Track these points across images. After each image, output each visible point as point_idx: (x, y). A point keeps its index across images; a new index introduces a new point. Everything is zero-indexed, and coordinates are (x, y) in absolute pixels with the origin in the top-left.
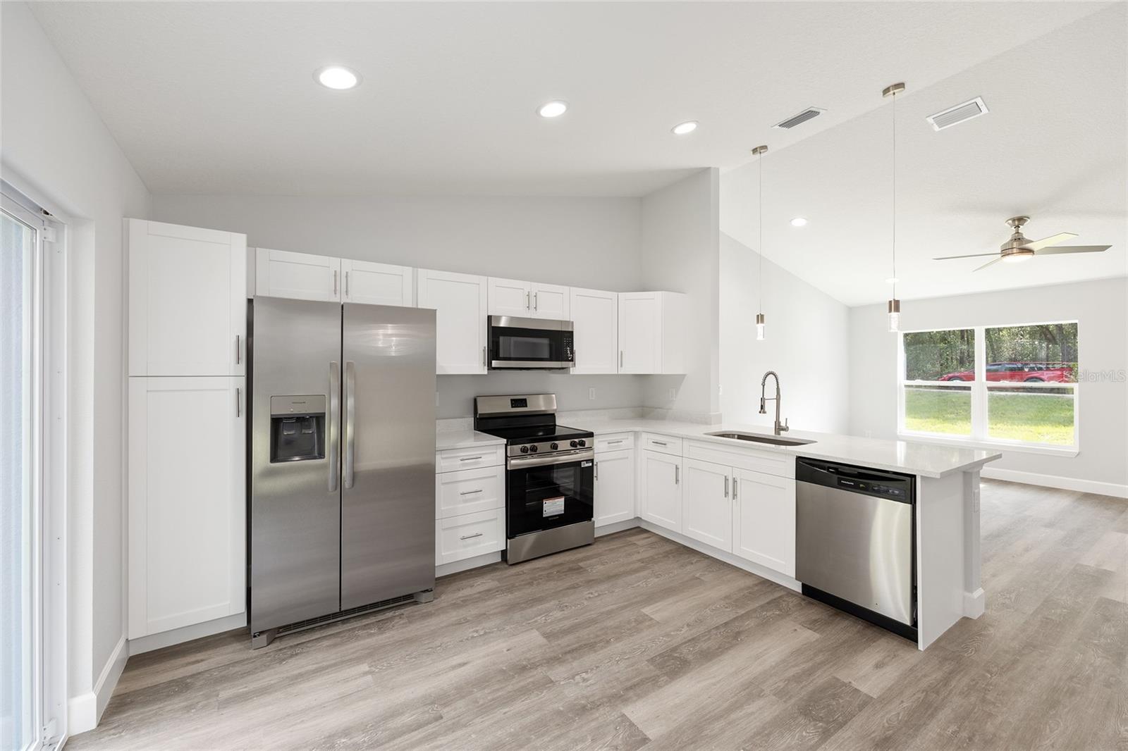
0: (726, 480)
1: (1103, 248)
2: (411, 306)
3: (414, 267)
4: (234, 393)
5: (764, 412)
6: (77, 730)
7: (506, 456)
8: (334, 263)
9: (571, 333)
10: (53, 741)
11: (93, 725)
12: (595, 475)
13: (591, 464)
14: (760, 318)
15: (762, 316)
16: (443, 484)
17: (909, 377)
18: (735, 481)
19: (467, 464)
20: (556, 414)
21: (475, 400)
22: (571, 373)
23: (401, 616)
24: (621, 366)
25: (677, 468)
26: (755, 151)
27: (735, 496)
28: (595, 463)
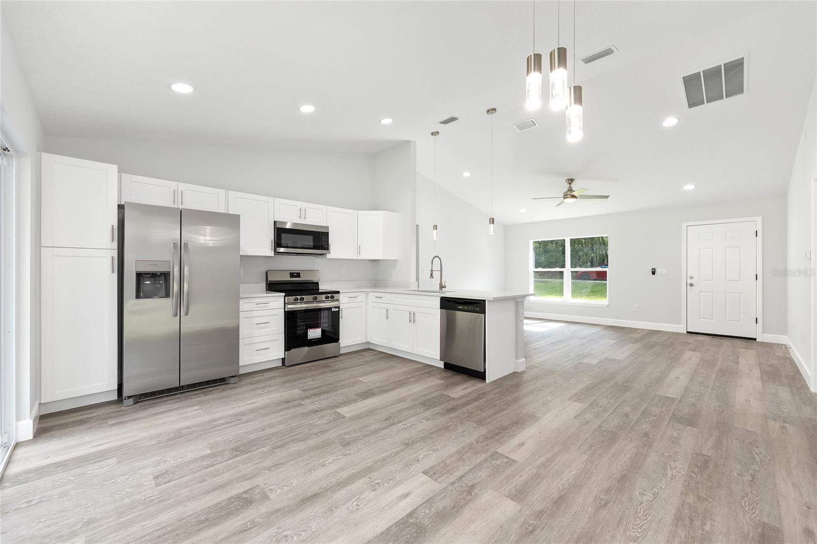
0: (410, 313)
1: (607, 197)
2: (224, 212)
3: (226, 190)
4: (110, 259)
5: (433, 278)
6: (21, 440)
7: (285, 303)
8: (173, 185)
9: (327, 233)
10: (7, 444)
11: (31, 437)
12: (340, 316)
13: (338, 310)
14: (435, 227)
15: (436, 226)
16: (245, 318)
17: (536, 267)
18: (414, 314)
19: (259, 307)
20: (319, 283)
21: (267, 272)
22: (328, 257)
23: (218, 389)
24: (360, 254)
25: (387, 310)
26: (432, 134)
27: (414, 321)
28: (340, 309)
